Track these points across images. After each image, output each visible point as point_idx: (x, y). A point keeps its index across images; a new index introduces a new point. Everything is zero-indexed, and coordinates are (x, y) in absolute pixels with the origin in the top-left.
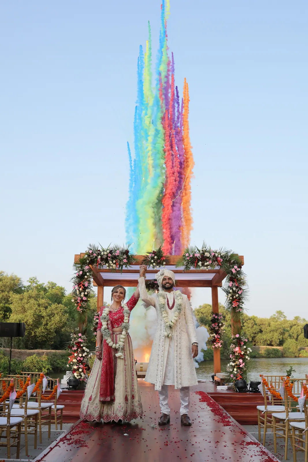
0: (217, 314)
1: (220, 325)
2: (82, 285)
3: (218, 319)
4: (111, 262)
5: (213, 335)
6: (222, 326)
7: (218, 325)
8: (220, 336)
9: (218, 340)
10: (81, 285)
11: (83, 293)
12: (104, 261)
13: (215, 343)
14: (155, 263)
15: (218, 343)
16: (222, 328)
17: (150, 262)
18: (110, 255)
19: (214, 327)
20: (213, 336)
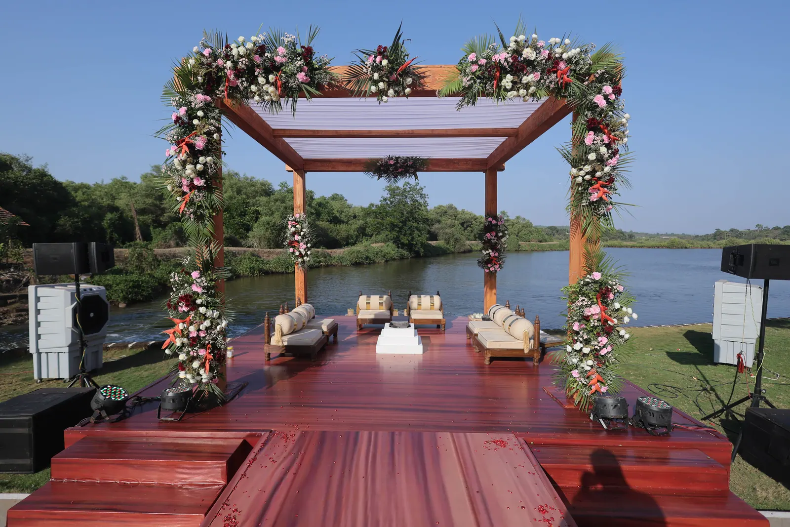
0: (495, 217)
1: (500, 234)
2: (186, 144)
3: (496, 225)
4: (261, 80)
5: (487, 252)
6: (502, 237)
7: (497, 236)
8: (499, 253)
9: (496, 261)
10: (184, 143)
11: (189, 167)
12: (244, 79)
13: (489, 266)
14: (384, 81)
15: (495, 264)
16: (503, 240)
17: (370, 82)
18: (257, 59)
19: (489, 238)
20: (487, 254)
